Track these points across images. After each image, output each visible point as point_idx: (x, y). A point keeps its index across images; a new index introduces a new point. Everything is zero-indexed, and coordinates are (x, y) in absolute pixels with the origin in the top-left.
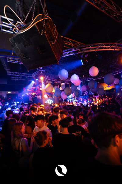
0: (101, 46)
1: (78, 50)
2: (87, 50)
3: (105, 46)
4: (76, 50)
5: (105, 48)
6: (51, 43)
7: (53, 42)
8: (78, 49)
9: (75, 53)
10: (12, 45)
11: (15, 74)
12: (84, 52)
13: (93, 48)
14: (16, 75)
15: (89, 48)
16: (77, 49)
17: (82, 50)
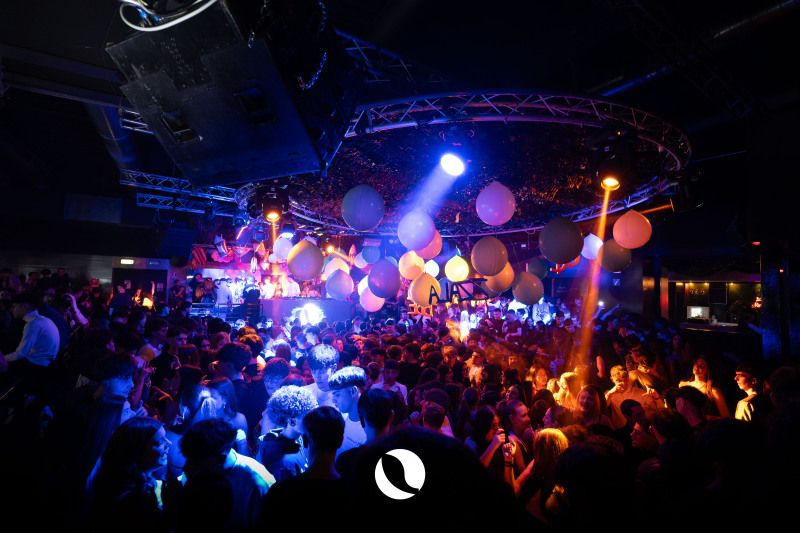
0: (529, 102)
1: (435, 108)
2: (470, 111)
4: (426, 109)
5: (547, 112)
7: (307, 79)
8: (435, 104)
9: (418, 122)
10: (120, 73)
11: (155, 182)
13: (495, 105)
14: (160, 189)
15: (480, 104)
16: (431, 107)
17: (451, 113)
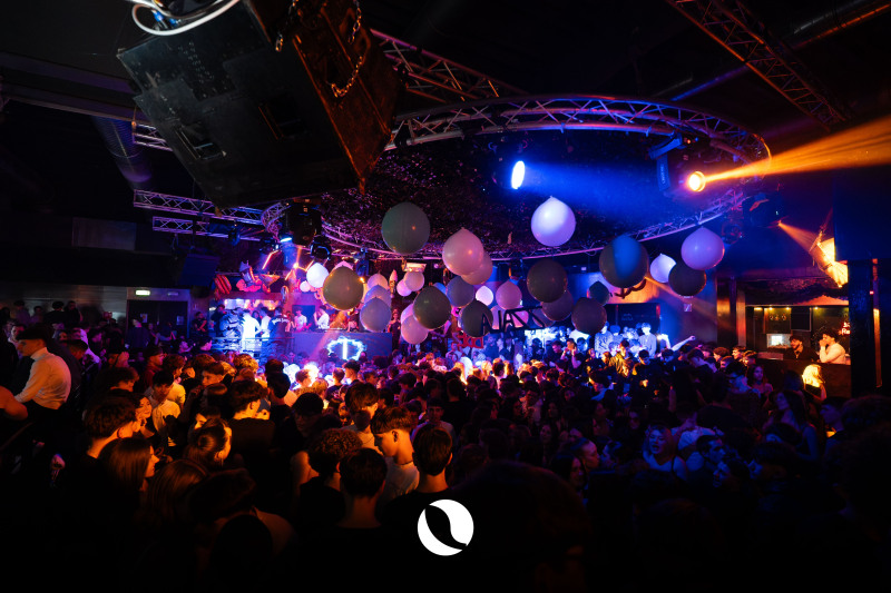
0: (589, 107)
1: (484, 116)
2: (523, 119)
3: (607, 111)
4: (474, 117)
5: (608, 119)
6: (330, 93)
7: (341, 86)
8: (483, 112)
9: (464, 132)
10: (132, 83)
11: (172, 204)
12: (510, 127)
13: (549, 112)
14: (178, 211)
15: (535, 111)
16: (480, 114)
17: (502, 121)
